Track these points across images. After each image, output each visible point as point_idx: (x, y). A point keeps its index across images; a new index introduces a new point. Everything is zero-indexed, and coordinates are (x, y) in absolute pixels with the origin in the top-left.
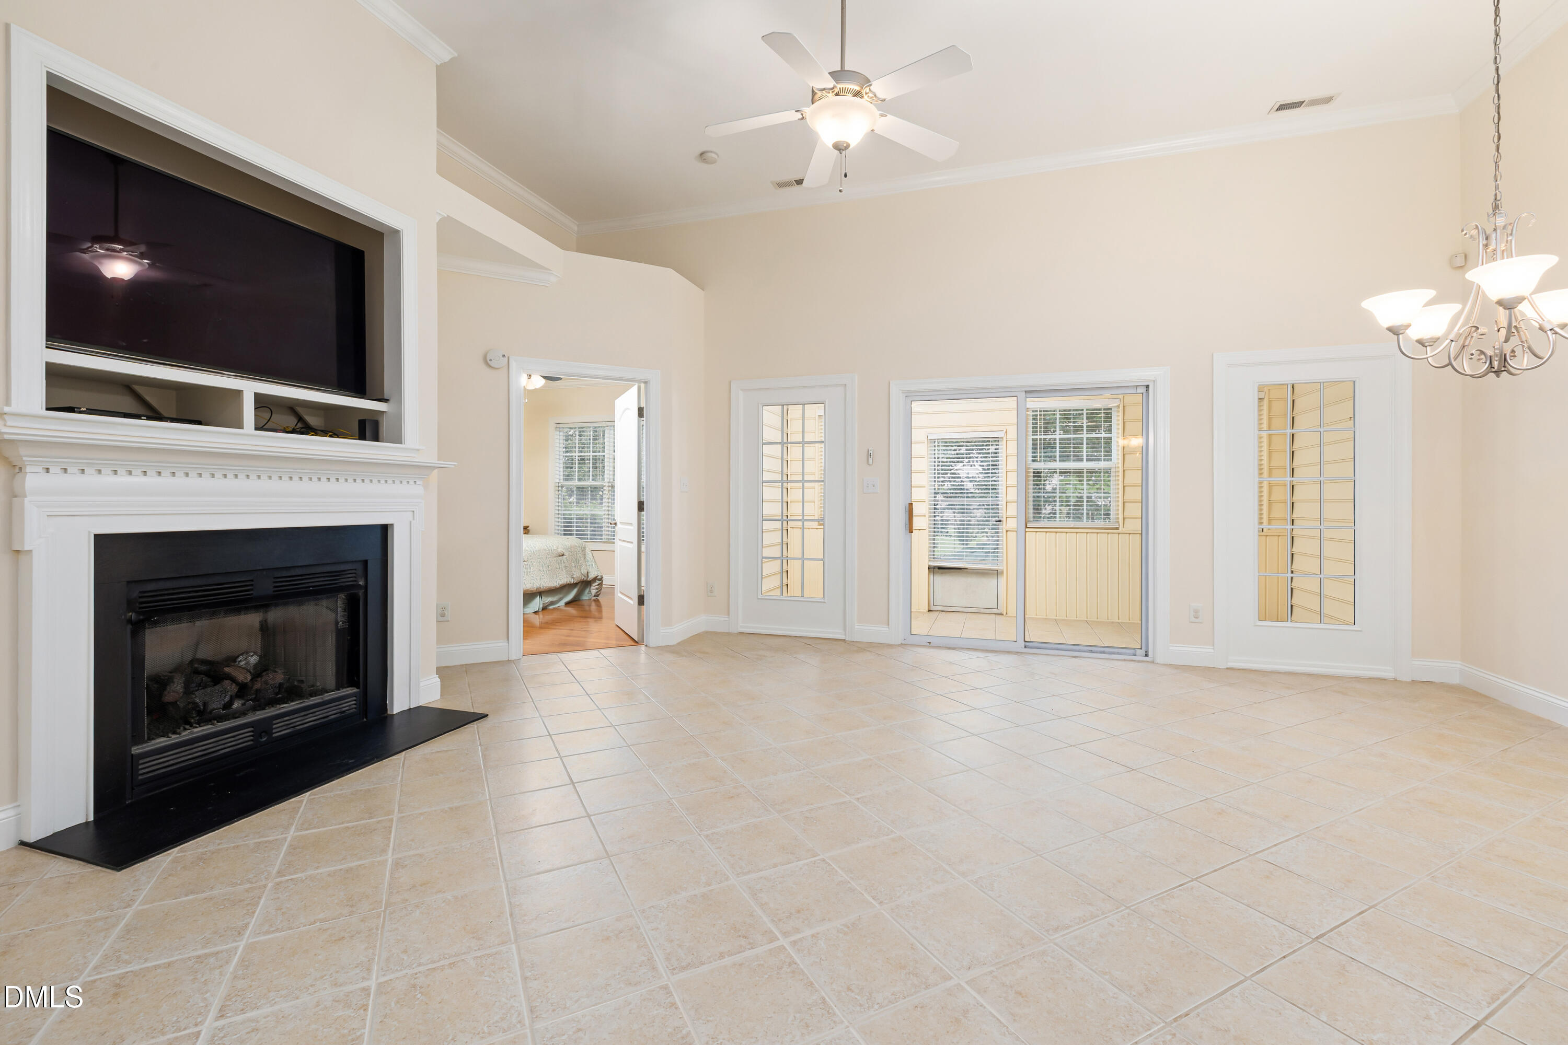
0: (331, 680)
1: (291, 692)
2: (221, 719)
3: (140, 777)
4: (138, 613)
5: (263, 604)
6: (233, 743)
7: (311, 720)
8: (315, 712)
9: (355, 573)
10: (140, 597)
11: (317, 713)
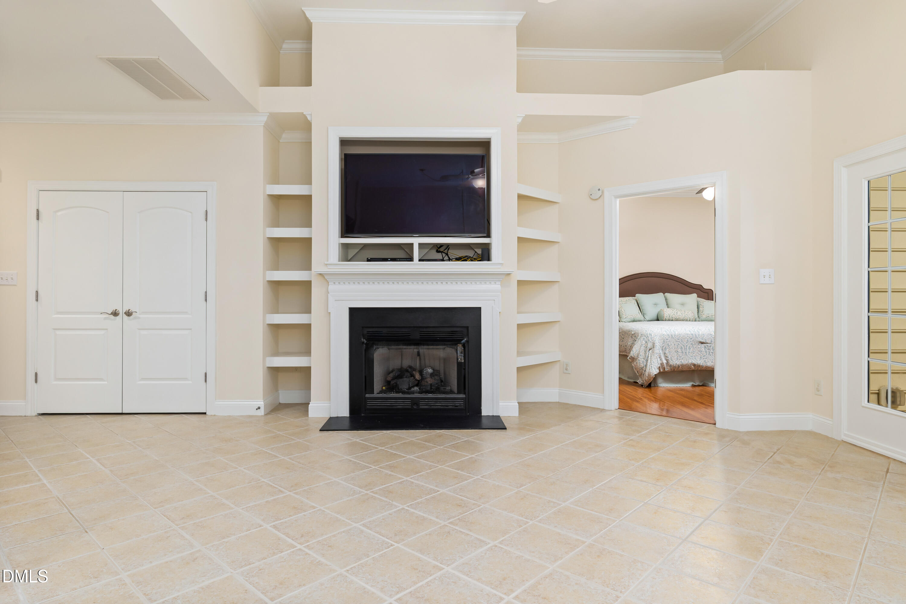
0: (455, 388)
1: (437, 390)
2: (404, 393)
3: (368, 407)
4: (366, 340)
5: (417, 343)
6: (403, 405)
7: (438, 405)
8: (441, 402)
9: (462, 333)
10: (367, 334)
11: (442, 403)
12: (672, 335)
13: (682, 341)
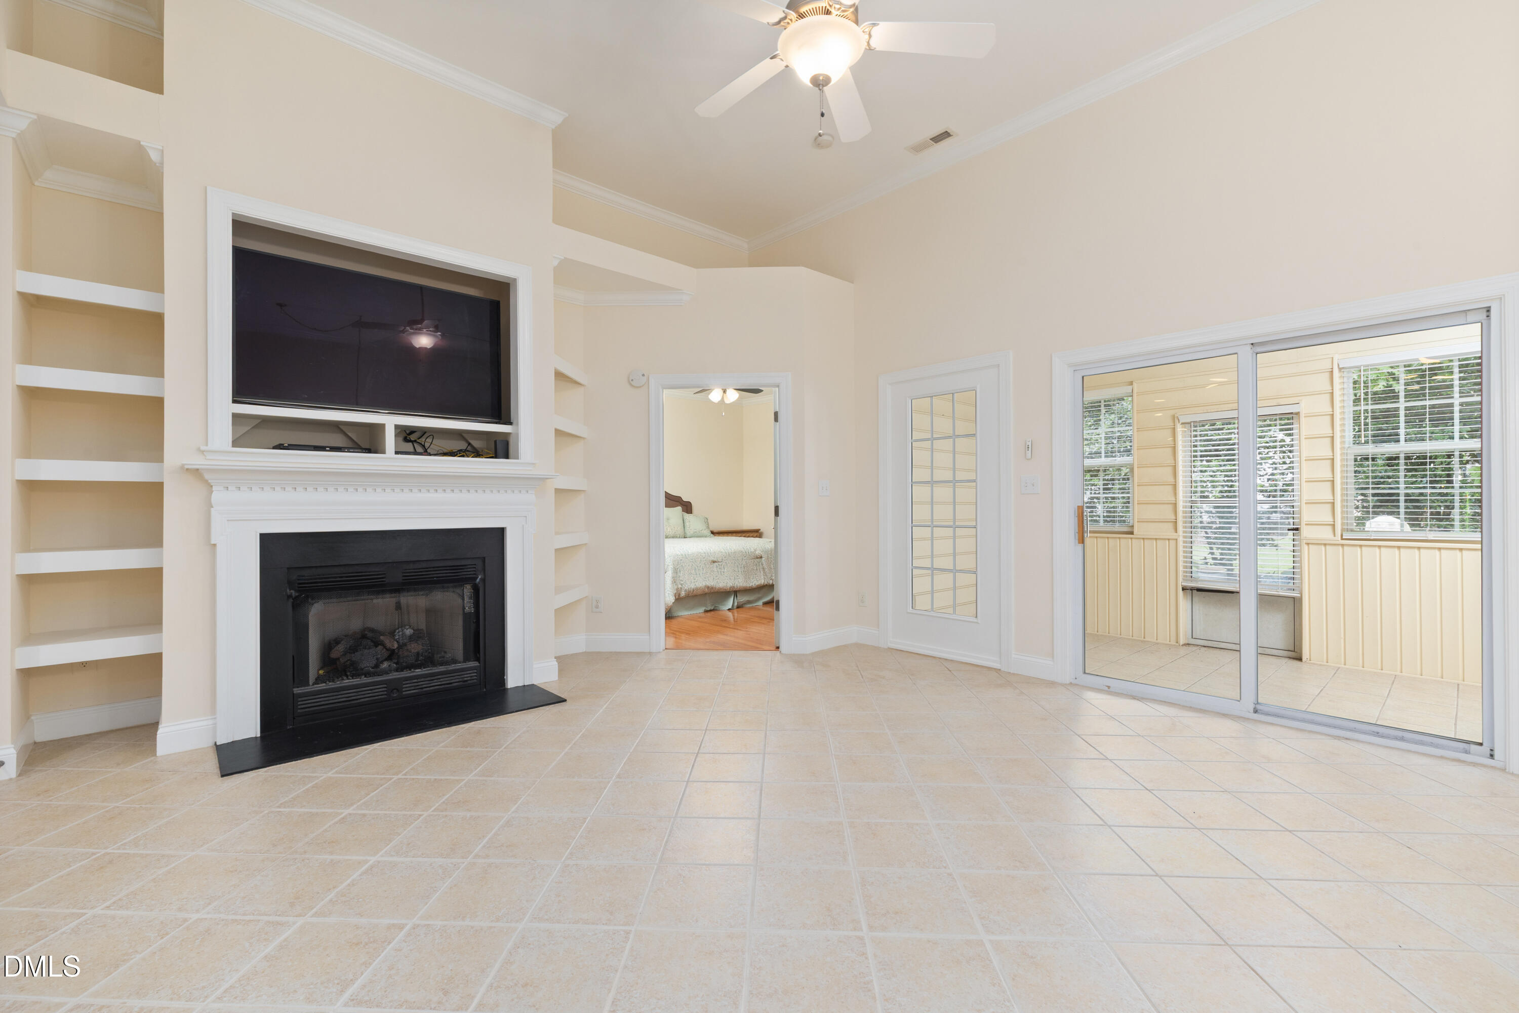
0: (460, 654)
1: (429, 661)
2: (367, 674)
3: (299, 711)
4: (296, 591)
5: (397, 589)
6: (371, 695)
7: (436, 684)
8: (439, 679)
9: (475, 568)
10: (299, 580)
11: (442, 680)
12: (685, 555)
13: (695, 561)
